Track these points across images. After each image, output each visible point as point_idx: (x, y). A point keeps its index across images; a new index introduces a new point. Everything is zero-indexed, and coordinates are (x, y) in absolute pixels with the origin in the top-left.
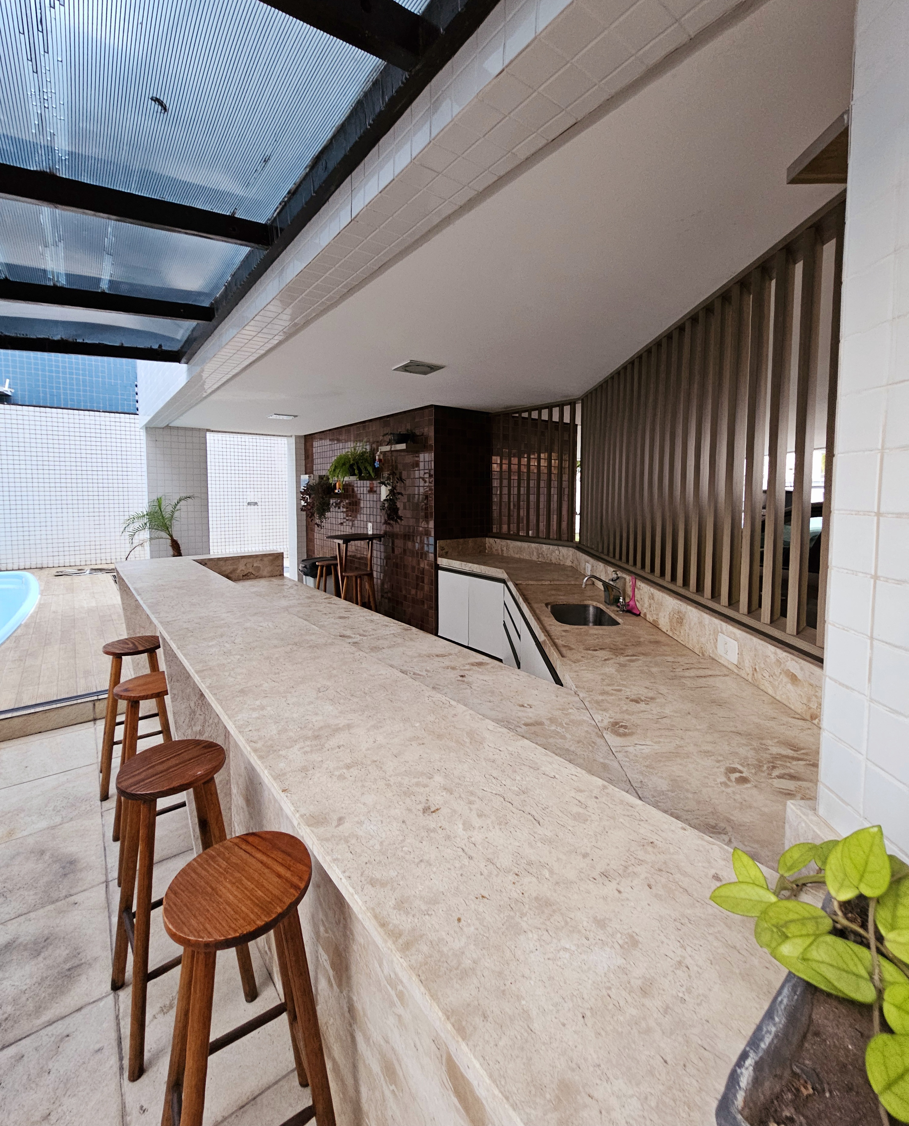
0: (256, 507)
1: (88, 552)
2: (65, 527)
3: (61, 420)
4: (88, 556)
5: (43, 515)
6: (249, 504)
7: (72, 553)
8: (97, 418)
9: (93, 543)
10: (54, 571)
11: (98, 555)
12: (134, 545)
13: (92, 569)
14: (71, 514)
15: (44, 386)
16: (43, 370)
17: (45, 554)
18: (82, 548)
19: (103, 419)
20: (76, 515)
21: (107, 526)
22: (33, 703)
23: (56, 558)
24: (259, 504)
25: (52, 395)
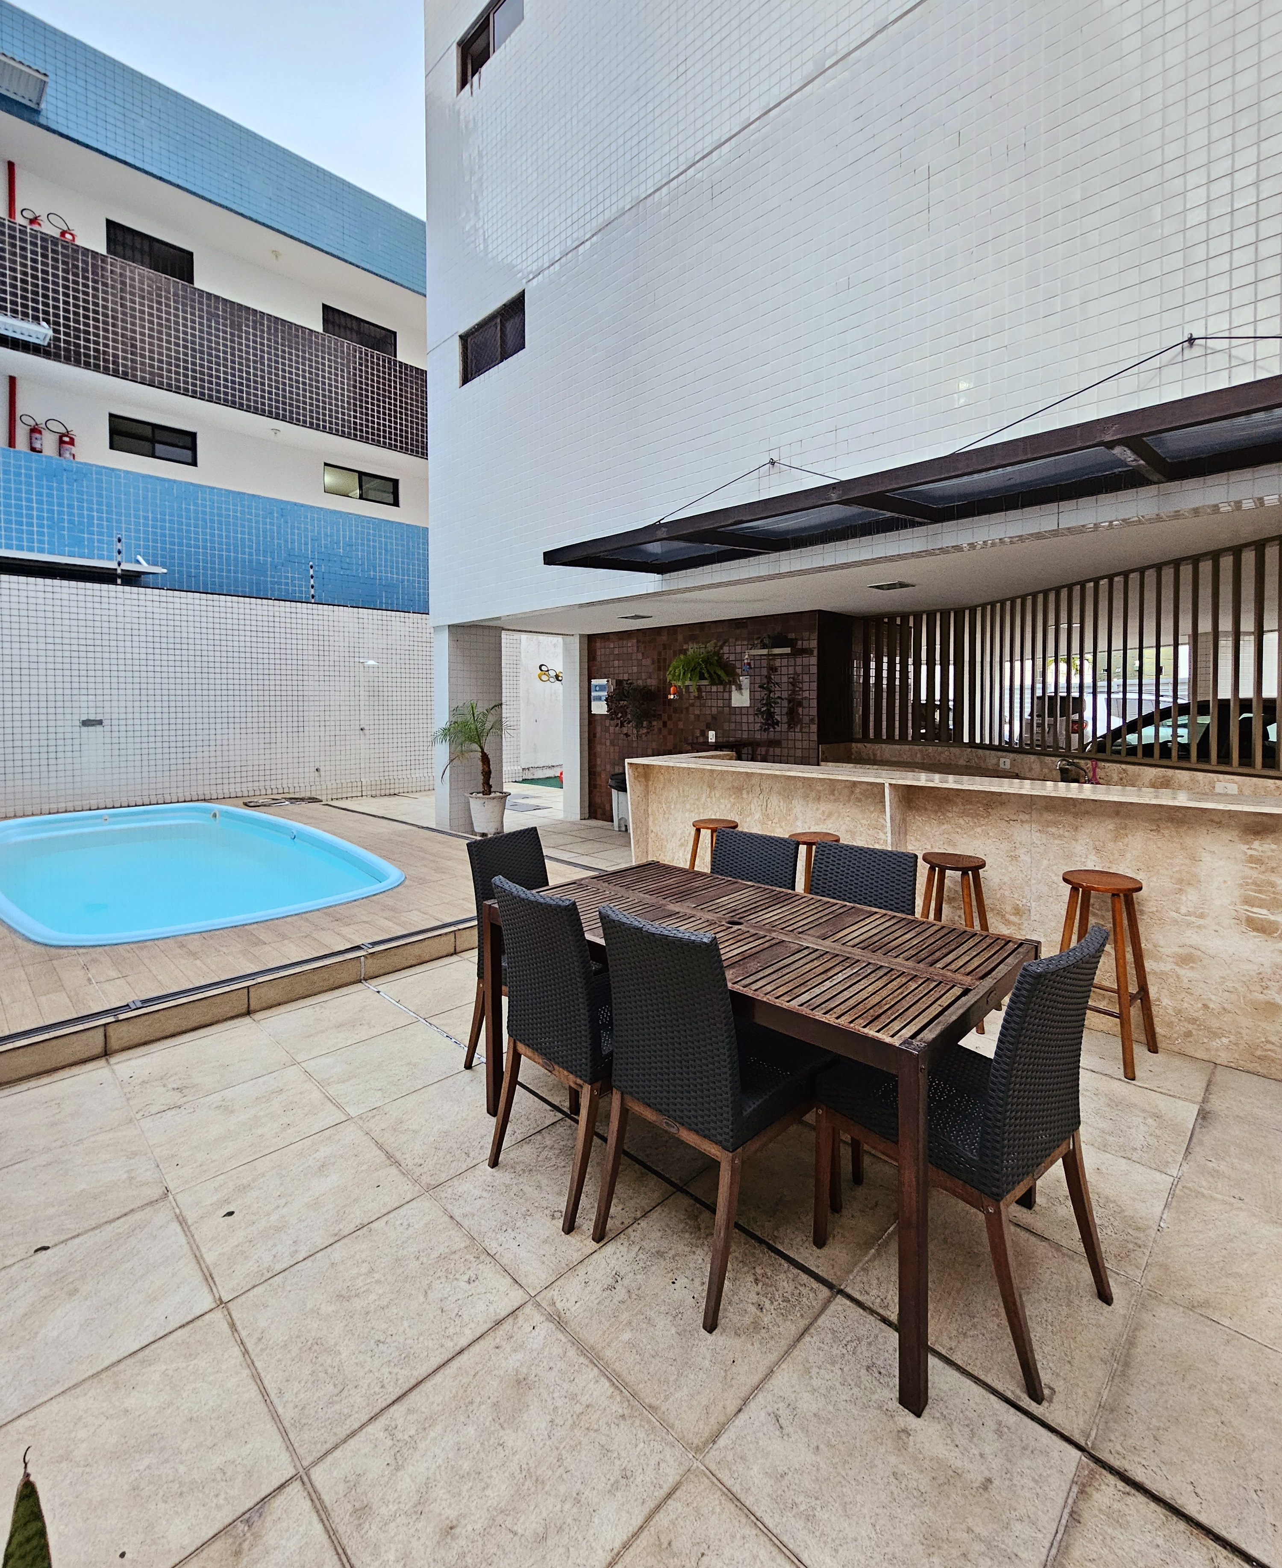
1: (256, 778)
2: (231, 747)
3: (229, 610)
4: (256, 784)
5: (206, 732)
7: (238, 780)
8: (271, 608)
9: (262, 768)
11: (268, 783)
14: (238, 731)
15: (181, 565)
16: (180, 544)
17: (206, 782)
18: (250, 774)
19: (277, 609)
20: (243, 731)
21: (279, 745)
23: (220, 787)
25: (189, 576)
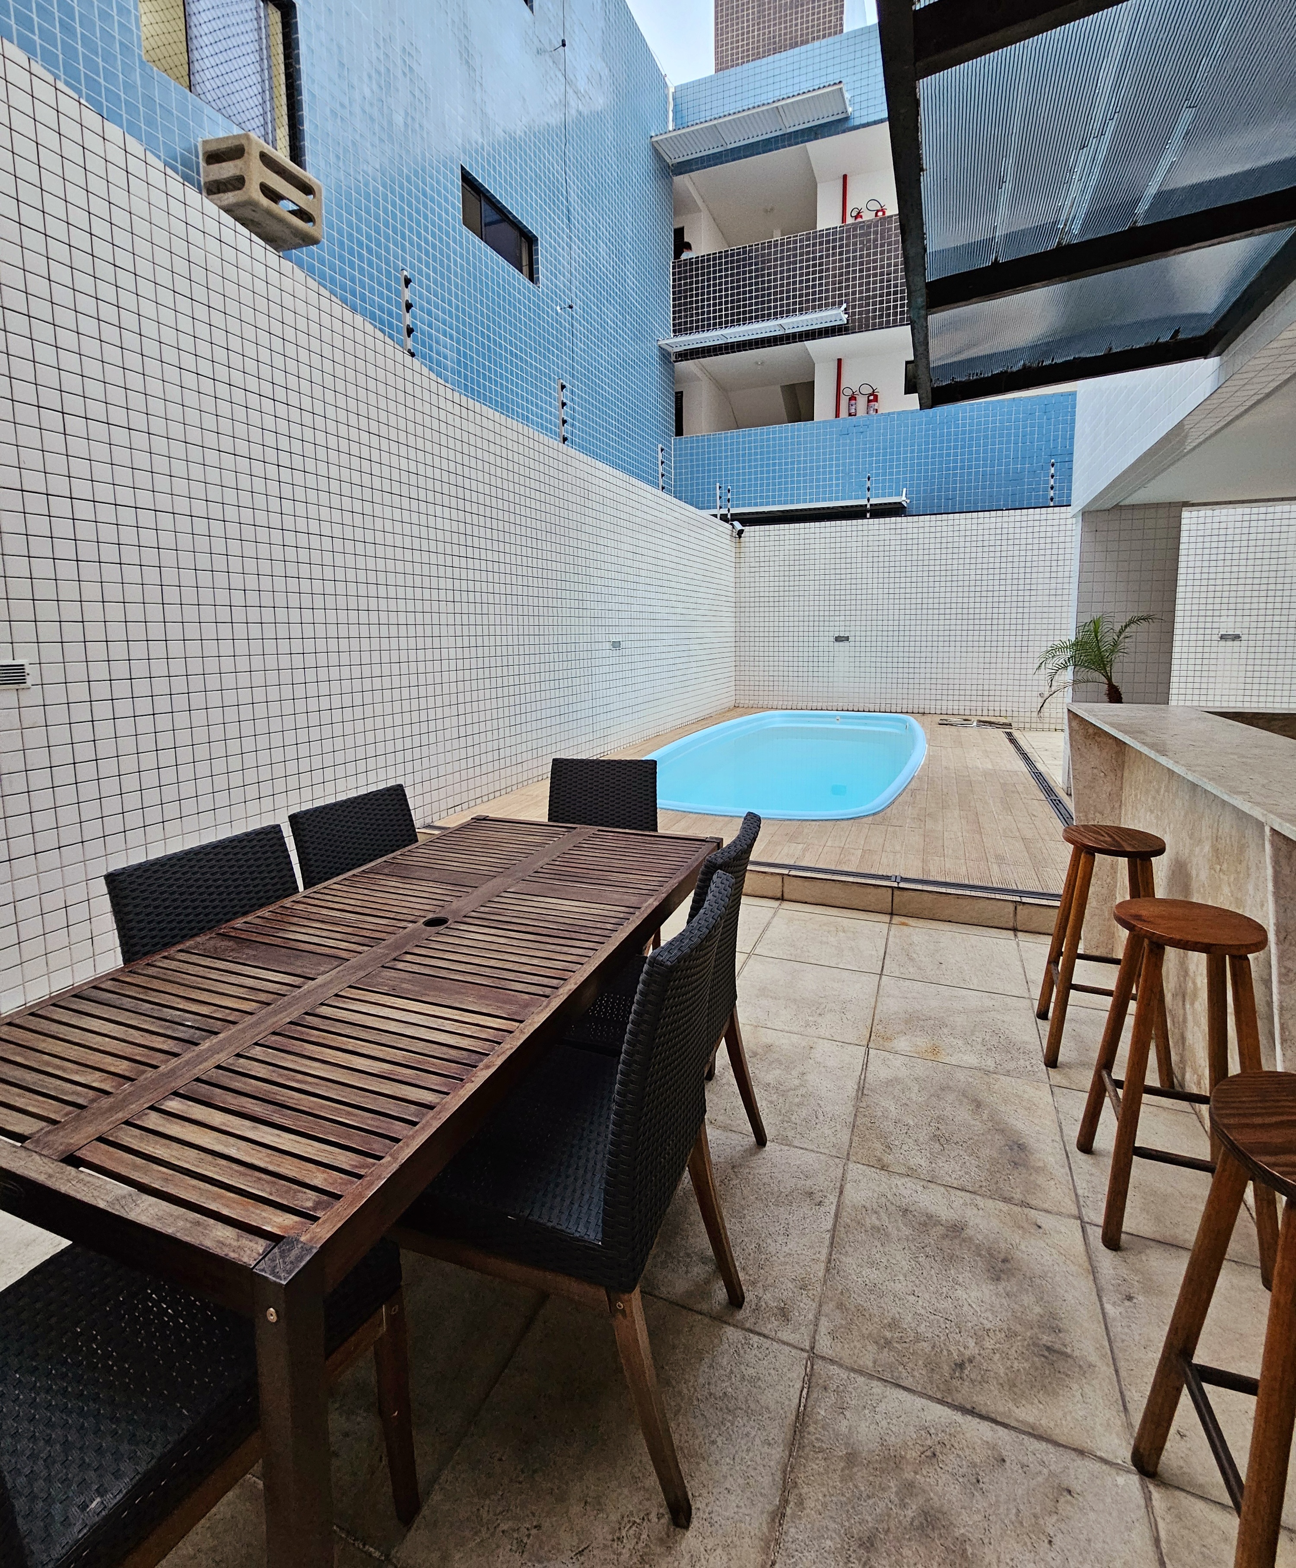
0: (1237, 643)
1: (972, 698)
4: (974, 703)
6: (1223, 637)
10: (937, 719)
12: (1053, 689)
13: (980, 721)
17: (928, 697)
21: (999, 666)
22: (943, 880)
24: (1244, 637)
